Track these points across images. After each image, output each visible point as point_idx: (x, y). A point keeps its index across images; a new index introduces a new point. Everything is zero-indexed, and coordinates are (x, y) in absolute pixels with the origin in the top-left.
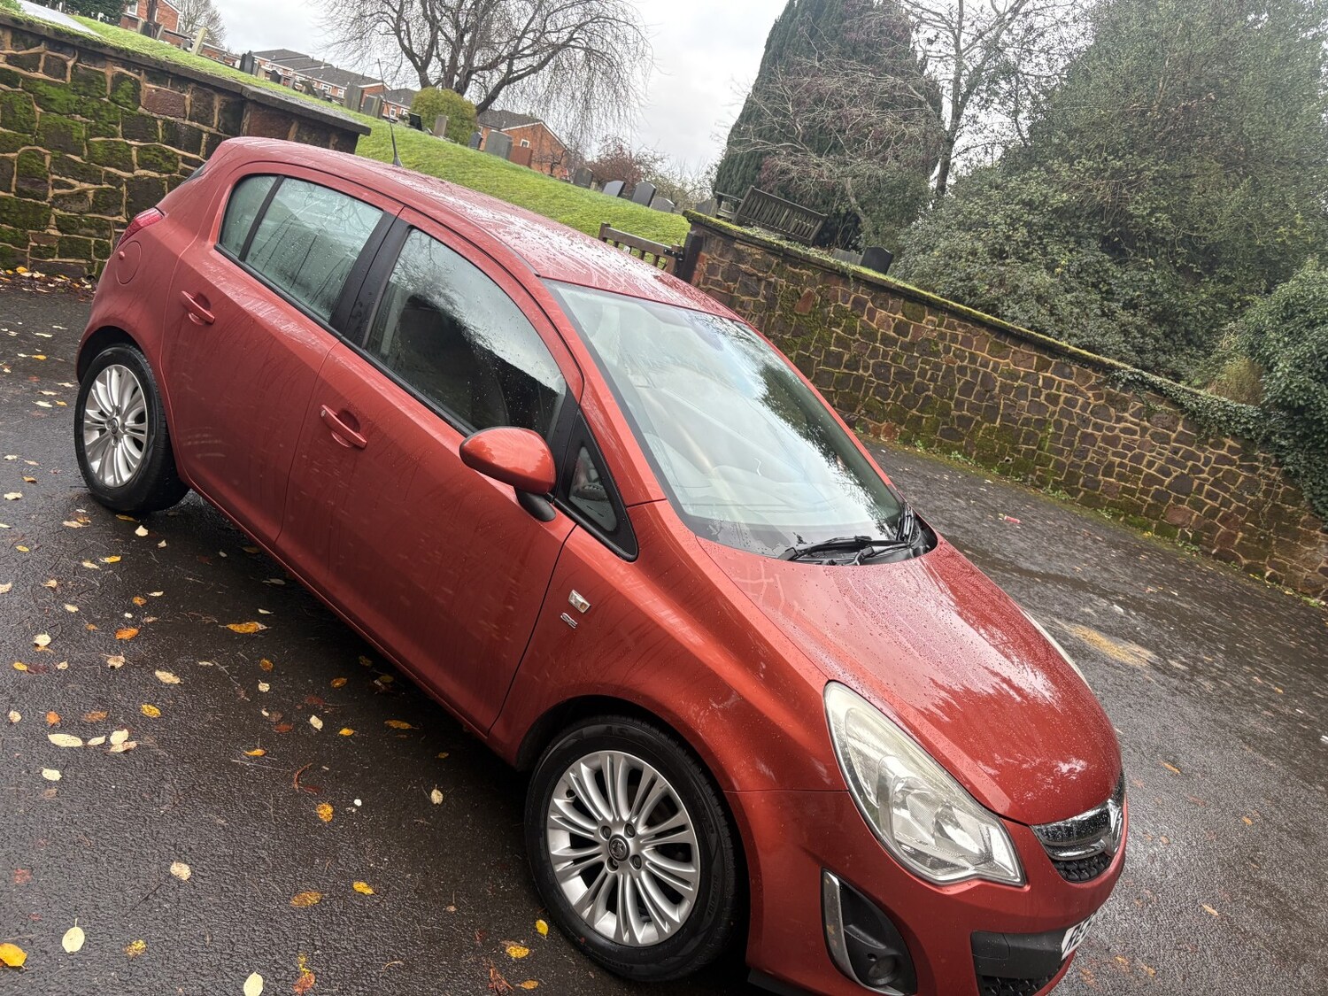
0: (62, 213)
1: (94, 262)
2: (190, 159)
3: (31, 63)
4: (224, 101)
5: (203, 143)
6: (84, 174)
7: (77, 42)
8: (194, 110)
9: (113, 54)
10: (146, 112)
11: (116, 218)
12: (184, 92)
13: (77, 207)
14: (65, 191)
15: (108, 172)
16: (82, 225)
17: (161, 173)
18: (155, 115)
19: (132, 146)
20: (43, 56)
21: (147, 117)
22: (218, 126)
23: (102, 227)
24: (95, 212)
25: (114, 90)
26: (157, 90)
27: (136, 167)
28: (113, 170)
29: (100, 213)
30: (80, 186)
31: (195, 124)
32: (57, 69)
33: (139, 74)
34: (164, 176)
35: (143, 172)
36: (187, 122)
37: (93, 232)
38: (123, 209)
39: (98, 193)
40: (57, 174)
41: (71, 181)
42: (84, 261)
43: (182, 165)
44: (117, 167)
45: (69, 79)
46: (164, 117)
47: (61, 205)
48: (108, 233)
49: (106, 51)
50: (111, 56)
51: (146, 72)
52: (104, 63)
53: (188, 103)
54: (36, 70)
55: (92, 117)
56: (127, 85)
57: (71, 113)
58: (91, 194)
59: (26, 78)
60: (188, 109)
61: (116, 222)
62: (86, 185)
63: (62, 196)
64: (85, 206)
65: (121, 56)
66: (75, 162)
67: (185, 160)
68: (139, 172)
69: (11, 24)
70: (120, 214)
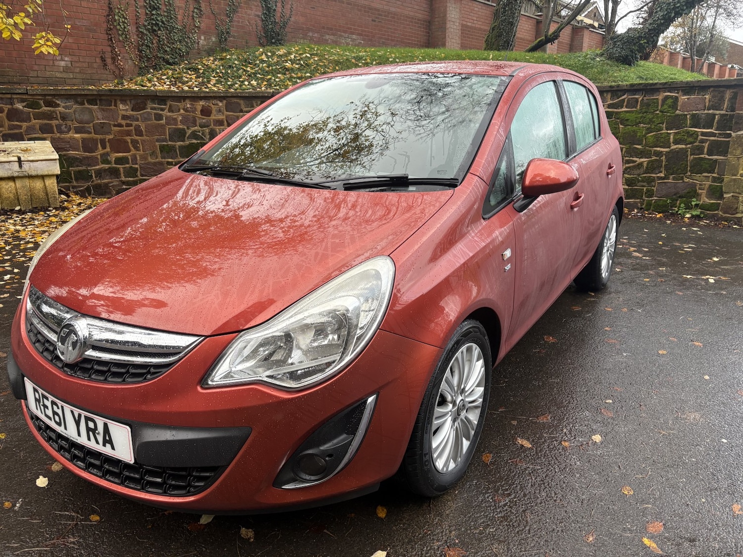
0: (629, 176)
1: (644, 200)
2: (707, 132)
3: (620, 105)
4: (733, 92)
5: (716, 121)
6: (641, 154)
7: (641, 87)
8: (711, 103)
9: (661, 87)
10: (681, 113)
11: (658, 175)
12: (705, 95)
13: (638, 172)
14: (631, 165)
15: (655, 151)
16: (639, 181)
17: (686, 145)
18: (686, 113)
19: (670, 133)
20: (626, 100)
21: (681, 115)
22: (727, 109)
23: (650, 181)
24: (647, 173)
25: (662, 106)
26: (688, 99)
27: (672, 144)
28: (658, 149)
29: (650, 173)
30: (639, 160)
31: (711, 112)
32: (632, 103)
33: (678, 93)
34: (689, 146)
35: (675, 147)
36: (706, 112)
37: (645, 184)
38: (663, 169)
39: (649, 162)
40: (628, 157)
41: (635, 159)
42: (639, 200)
43: (700, 137)
44: (661, 147)
45: (638, 107)
46: (691, 113)
47: (629, 172)
48: (653, 184)
49: (658, 86)
50: (660, 88)
51: (682, 91)
52: (658, 93)
53: (707, 100)
54: (622, 108)
55: (649, 123)
56: (670, 101)
57: (637, 124)
58: (645, 164)
59: (617, 113)
60: (707, 104)
61: (658, 177)
62: (642, 160)
63: (629, 168)
64: (642, 170)
65: (665, 86)
66: (637, 149)
67: (703, 134)
68: (674, 147)
69: (609, 89)
70: (661, 172)
